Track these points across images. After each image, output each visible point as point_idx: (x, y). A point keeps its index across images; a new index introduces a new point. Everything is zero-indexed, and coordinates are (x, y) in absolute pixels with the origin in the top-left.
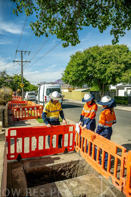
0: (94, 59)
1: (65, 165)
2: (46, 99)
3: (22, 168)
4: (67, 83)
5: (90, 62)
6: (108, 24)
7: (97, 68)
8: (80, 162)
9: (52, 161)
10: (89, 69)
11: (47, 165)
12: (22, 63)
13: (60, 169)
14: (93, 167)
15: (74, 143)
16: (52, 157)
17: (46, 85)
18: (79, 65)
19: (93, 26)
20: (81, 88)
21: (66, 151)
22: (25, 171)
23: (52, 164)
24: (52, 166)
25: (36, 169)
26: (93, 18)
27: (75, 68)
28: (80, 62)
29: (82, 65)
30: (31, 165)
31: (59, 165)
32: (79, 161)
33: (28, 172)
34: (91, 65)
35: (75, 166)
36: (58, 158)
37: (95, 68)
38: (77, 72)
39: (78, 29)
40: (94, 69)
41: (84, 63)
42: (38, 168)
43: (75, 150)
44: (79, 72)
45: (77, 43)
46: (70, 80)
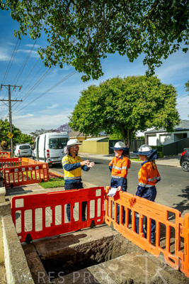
0: (114, 95)
1: (94, 244)
2: (48, 155)
3: (36, 254)
4: (77, 130)
5: (108, 99)
6: (140, 51)
7: (120, 108)
8: (114, 238)
9: (75, 240)
10: (109, 109)
11: (70, 246)
12: (10, 103)
13: (88, 250)
14: (135, 242)
15: (103, 213)
16: (75, 234)
17: (48, 134)
18: (93, 104)
19: (120, 53)
20: (96, 137)
21: (93, 224)
22: (40, 257)
23: (77, 244)
24: (78, 247)
25: (56, 254)
26: (119, 42)
27: (88, 109)
28: (96, 99)
29: (98, 104)
30: (48, 247)
31: (87, 245)
32: (112, 237)
33: (44, 258)
34: (110, 104)
35: (108, 244)
36: (84, 236)
37: (117, 108)
38: (91, 114)
39: (100, 56)
40: (114, 109)
41: (101, 101)
42: (58, 251)
43: (105, 223)
44: (94, 114)
45: (100, 76)
46: (81, 126)
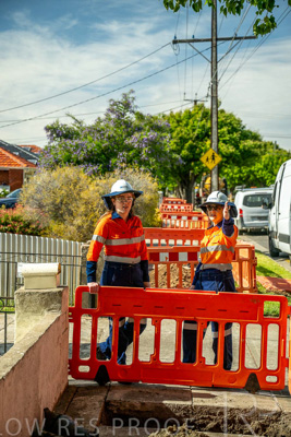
1: (227, 416)
8: (283, 418)
11: (165, 402)
13: (212, 424)
23: (189, 403)
24: (186, 408)
25: (138, 407)
30: (129, 396)
31: (210, 411)
32: (279, 414)
42: (143, 404)
